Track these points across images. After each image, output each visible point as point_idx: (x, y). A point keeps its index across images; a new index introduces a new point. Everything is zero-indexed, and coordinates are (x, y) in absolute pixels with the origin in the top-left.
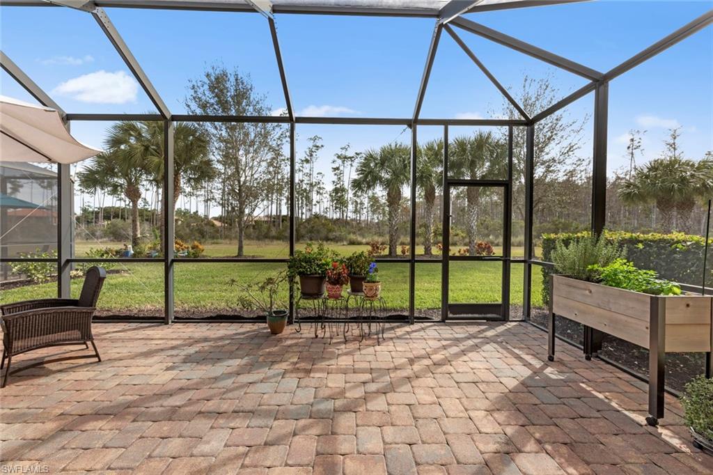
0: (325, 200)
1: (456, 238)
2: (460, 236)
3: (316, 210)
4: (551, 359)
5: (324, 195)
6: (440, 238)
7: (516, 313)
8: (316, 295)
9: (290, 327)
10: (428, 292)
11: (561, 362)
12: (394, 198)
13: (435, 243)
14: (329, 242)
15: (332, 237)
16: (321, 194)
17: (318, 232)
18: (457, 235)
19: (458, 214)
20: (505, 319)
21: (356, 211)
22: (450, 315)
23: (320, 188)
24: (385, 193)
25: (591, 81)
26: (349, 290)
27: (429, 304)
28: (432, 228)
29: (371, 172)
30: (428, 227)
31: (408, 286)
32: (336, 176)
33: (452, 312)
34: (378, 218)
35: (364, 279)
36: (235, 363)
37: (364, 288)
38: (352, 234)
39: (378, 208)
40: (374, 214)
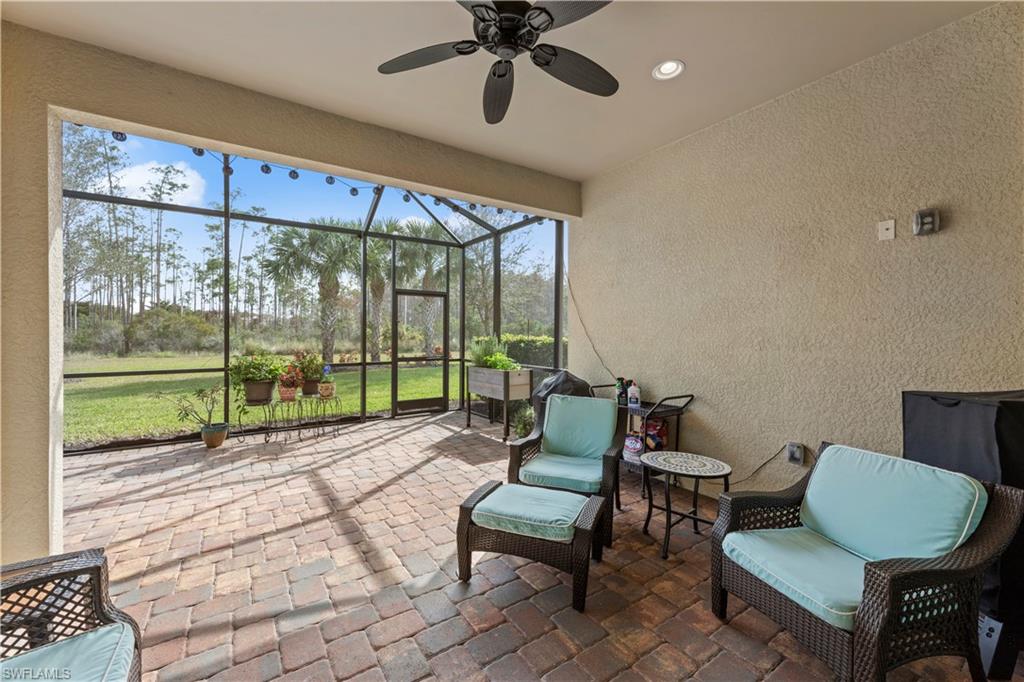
0: (186, 279)
1: (412, 342)
2: (417, 340)
3: (167, 294)
4: (469, 426)
5: (184, 270)
6: (390, 343)
7: (454, 405)
8: (265, 400)
9: (227, 441)
10: (379, 398)
11: (474, 427)
12: (329, 290)
13: (384, 350)
14: (203, 353)
15: (207, 345)
16: (176, 267)
17: (179, 335)
18: (413, 338)
19: (415, 309)
20: (445, 409)
21: (249, 300)
22: (399, 412)
23: (174, 256)
24: (316, 282)
25: (489, 232)
26: (301, 394)
27: (380, 407)
28: (381, 330)
29: (294, 253)
30: (376, 328)
31: (358, 394)
32: (214, 241)
33: (401, 409)
34: (292, 313)
35: (319, 381)
36: (189, 469)
37: (319, 388)
38: (251, 339)
39: (292, 297)
40: (284, 305)
